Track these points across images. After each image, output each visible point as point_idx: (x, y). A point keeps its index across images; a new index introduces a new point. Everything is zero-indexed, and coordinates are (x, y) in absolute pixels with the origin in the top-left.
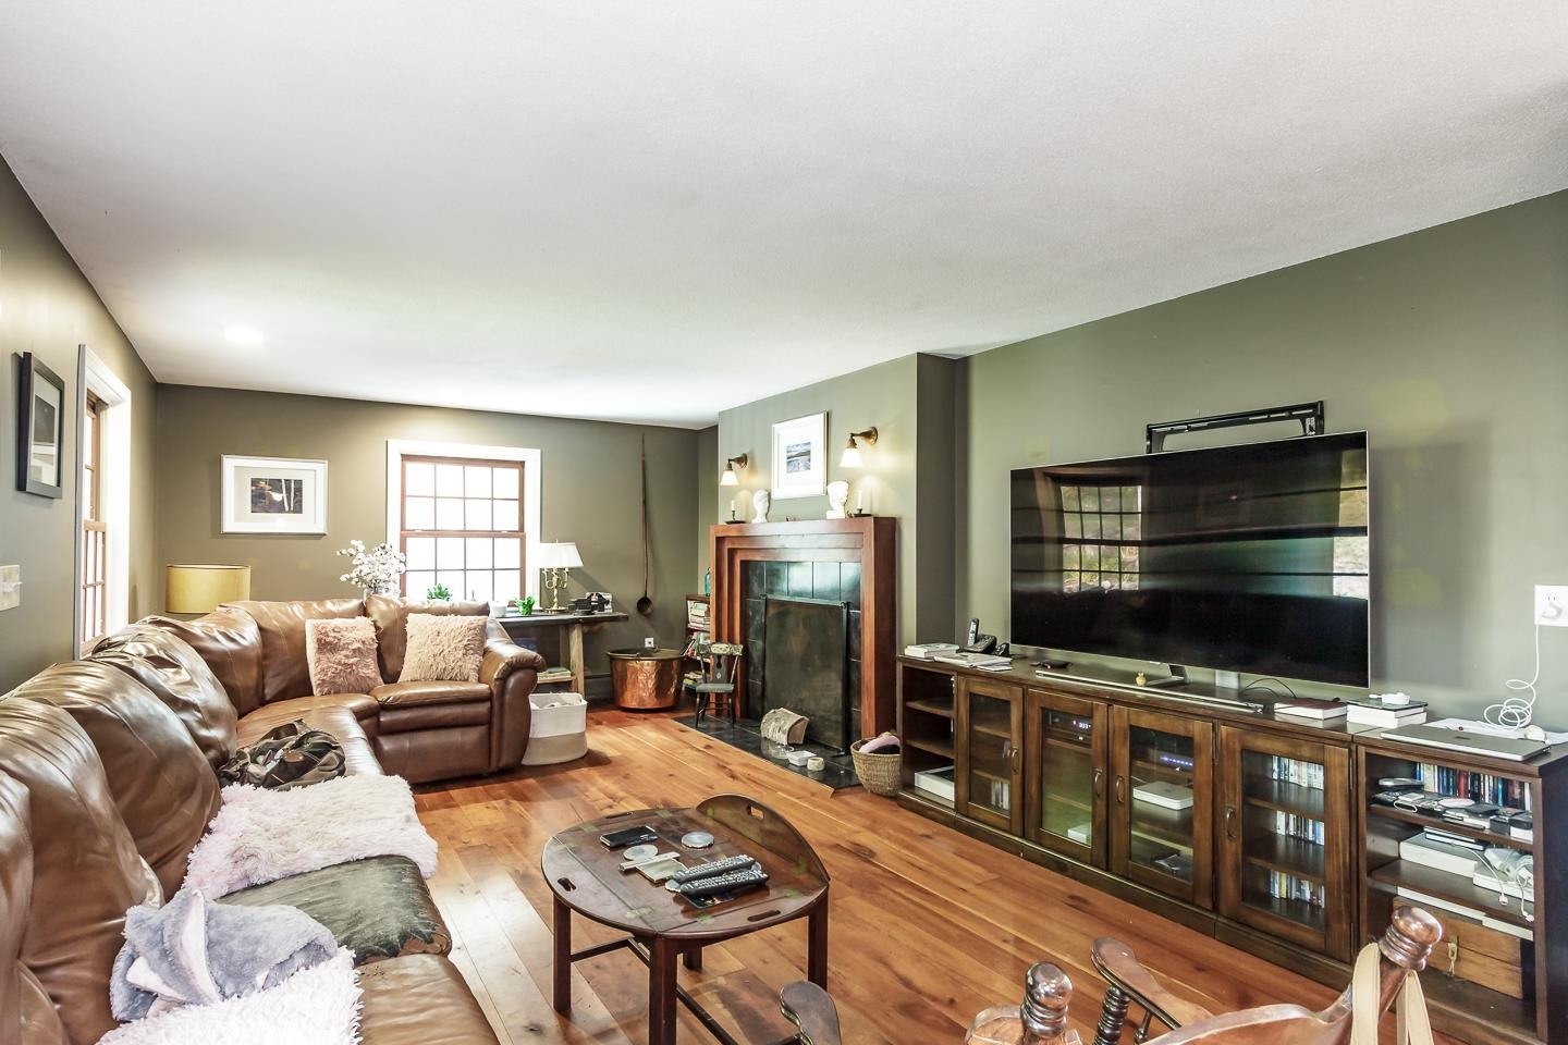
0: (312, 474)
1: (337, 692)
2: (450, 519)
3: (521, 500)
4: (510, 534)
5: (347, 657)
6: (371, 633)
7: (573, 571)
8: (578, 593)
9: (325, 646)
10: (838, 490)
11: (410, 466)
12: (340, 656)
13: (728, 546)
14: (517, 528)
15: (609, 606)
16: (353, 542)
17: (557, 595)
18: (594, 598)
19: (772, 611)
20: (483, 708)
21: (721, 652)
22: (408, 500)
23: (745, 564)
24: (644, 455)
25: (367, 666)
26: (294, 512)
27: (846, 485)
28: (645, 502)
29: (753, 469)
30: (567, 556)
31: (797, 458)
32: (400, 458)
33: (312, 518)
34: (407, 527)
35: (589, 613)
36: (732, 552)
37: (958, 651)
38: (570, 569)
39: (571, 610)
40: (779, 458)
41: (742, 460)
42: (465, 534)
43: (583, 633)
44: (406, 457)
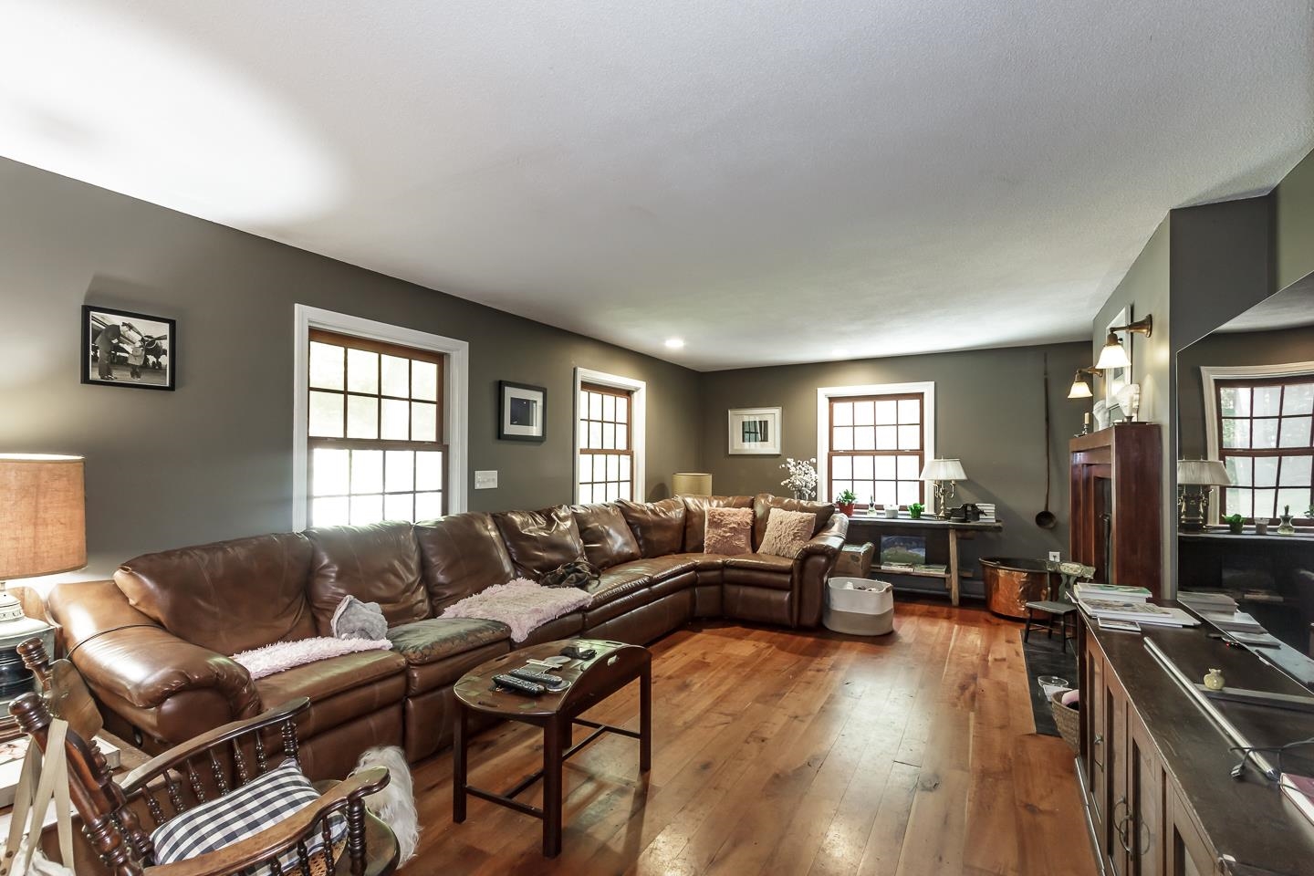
0: (772, 416)
1: (716, 553)
2: (865, 442)
3: (922, 424)
4: (912, 453)
5: (725, 532)
6: (748, 519)
9: (716, 524)
11: (837, 406)
12: (720, 531)
13: (1082, 461)
14: (918, 448)
16: (788, 460)
17: (944, 504)
20: (788, 579)
21: (1071, 572)
22: (835, 430)
23: (1099, 481)
24: (1046, 374)
25: (740, 539)
26: (764, 441)
28: (1047, 419)
30: (952, 471)
32: (828, 400)
33: (772, 446)
34: (835, 449)
35: (964, 521)
36: (1088, 468)
37: (1149, 600)
38: (954, 481)
41: (1096, 368)
42: (875, 453)
44: (832, 400)
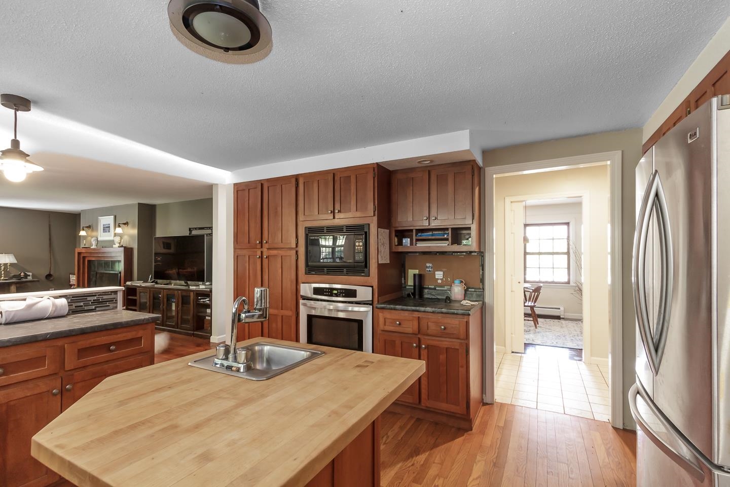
7: (12, 265)
8: (14, 272)
10: (117, 239)
13: (82, 255)
15: (31, 277)
17: (4, 274)
18: (22, 274)
19: (98, 275)
23: (89, 262)
24: (49, 222)
27: (119, 238)
28: (50, 239)
29: (93, 230)
30: (9, 259)
31: (106, 229)
35: (20, 280)
36: (84, 258)
38: (10, 264)
39: (11, 278)
40: (101, 228)
41: (89, 227)
43: (17, 287)
